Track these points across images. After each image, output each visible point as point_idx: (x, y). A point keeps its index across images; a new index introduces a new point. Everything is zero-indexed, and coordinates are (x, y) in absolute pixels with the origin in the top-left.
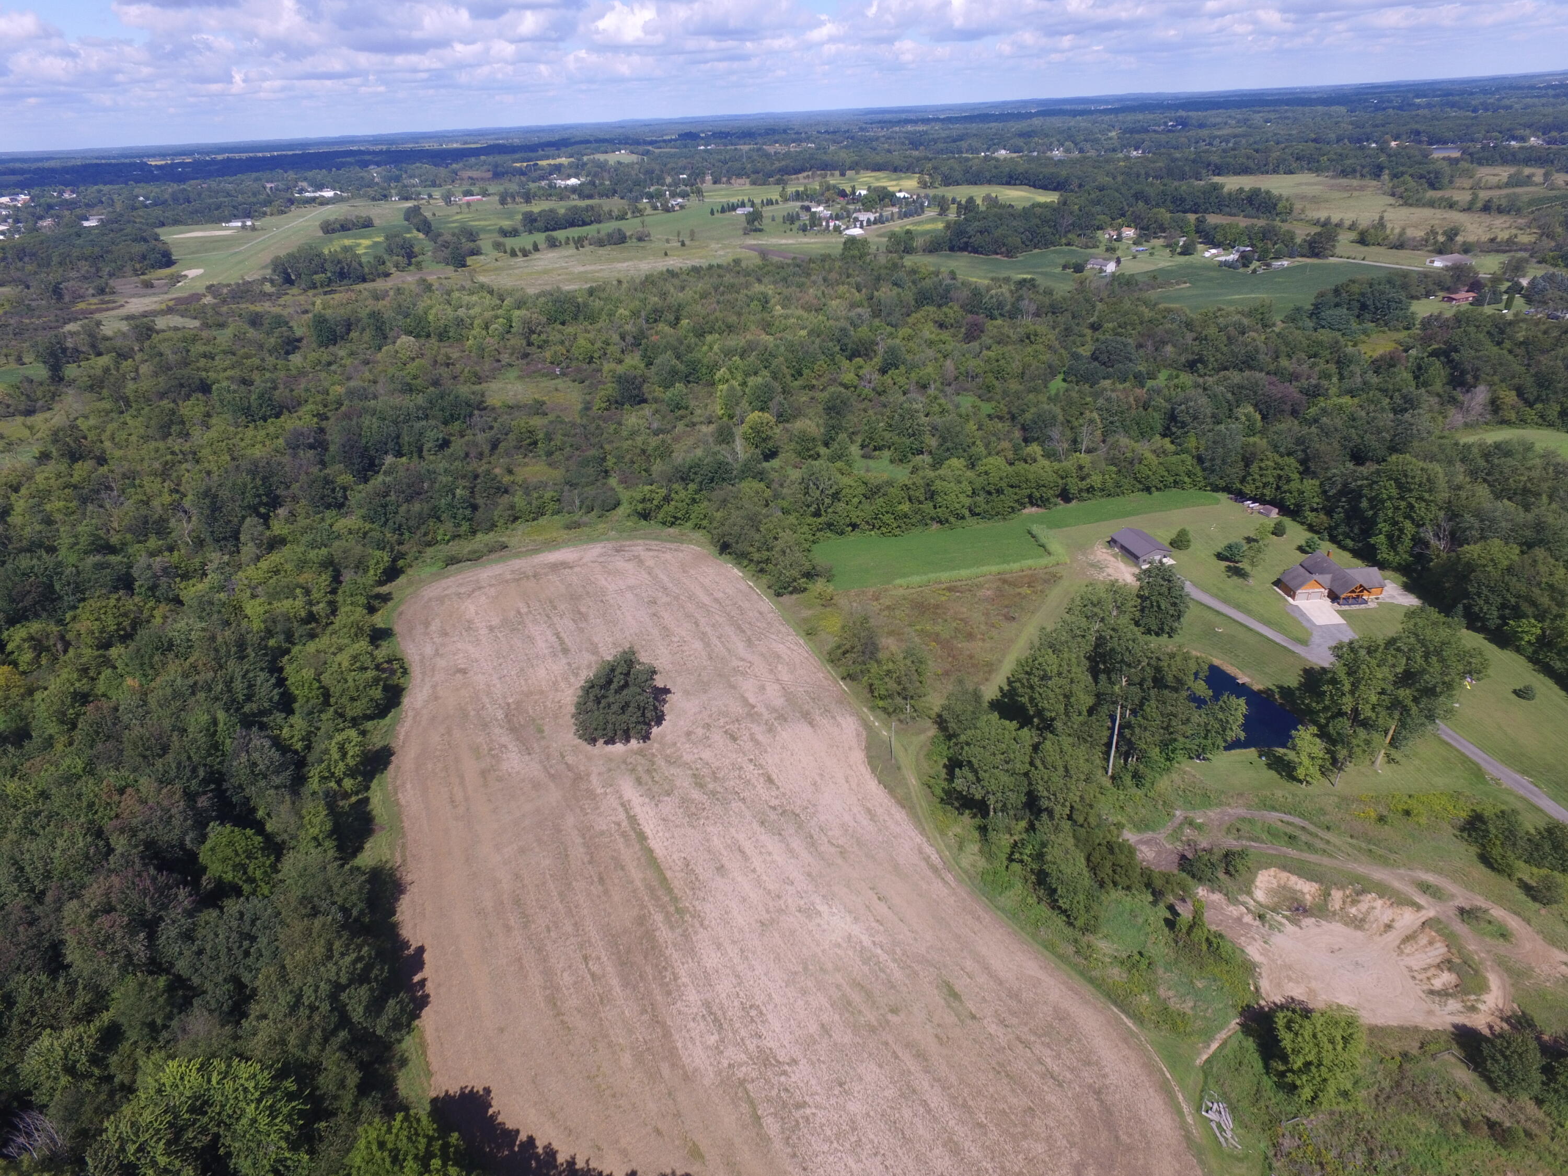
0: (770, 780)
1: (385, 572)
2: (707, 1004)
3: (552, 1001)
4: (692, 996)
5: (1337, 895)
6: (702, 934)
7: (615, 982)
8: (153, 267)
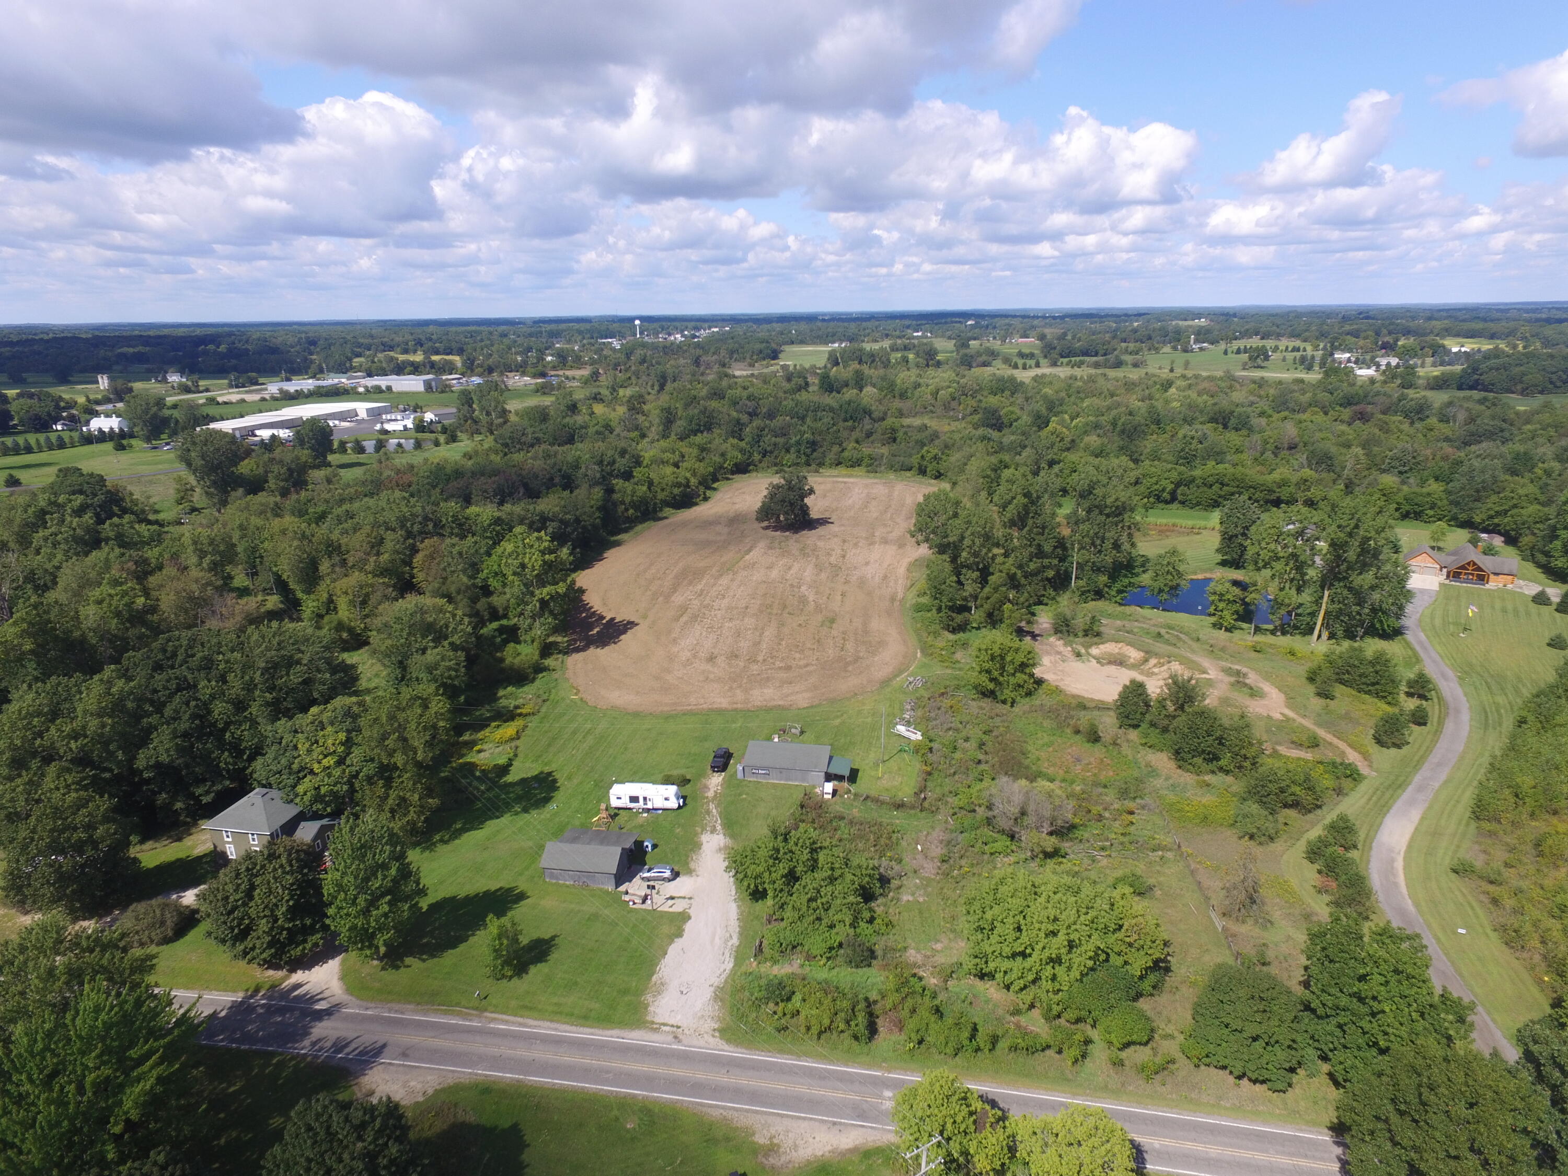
0: (844, 557)
1: (736, 465)
2: (702, 591)
3: (638, 575)
4: (699, 587)
5: (1153, 661)
6: (730, 576)
7: (671, 576)
8: (764, 359)
